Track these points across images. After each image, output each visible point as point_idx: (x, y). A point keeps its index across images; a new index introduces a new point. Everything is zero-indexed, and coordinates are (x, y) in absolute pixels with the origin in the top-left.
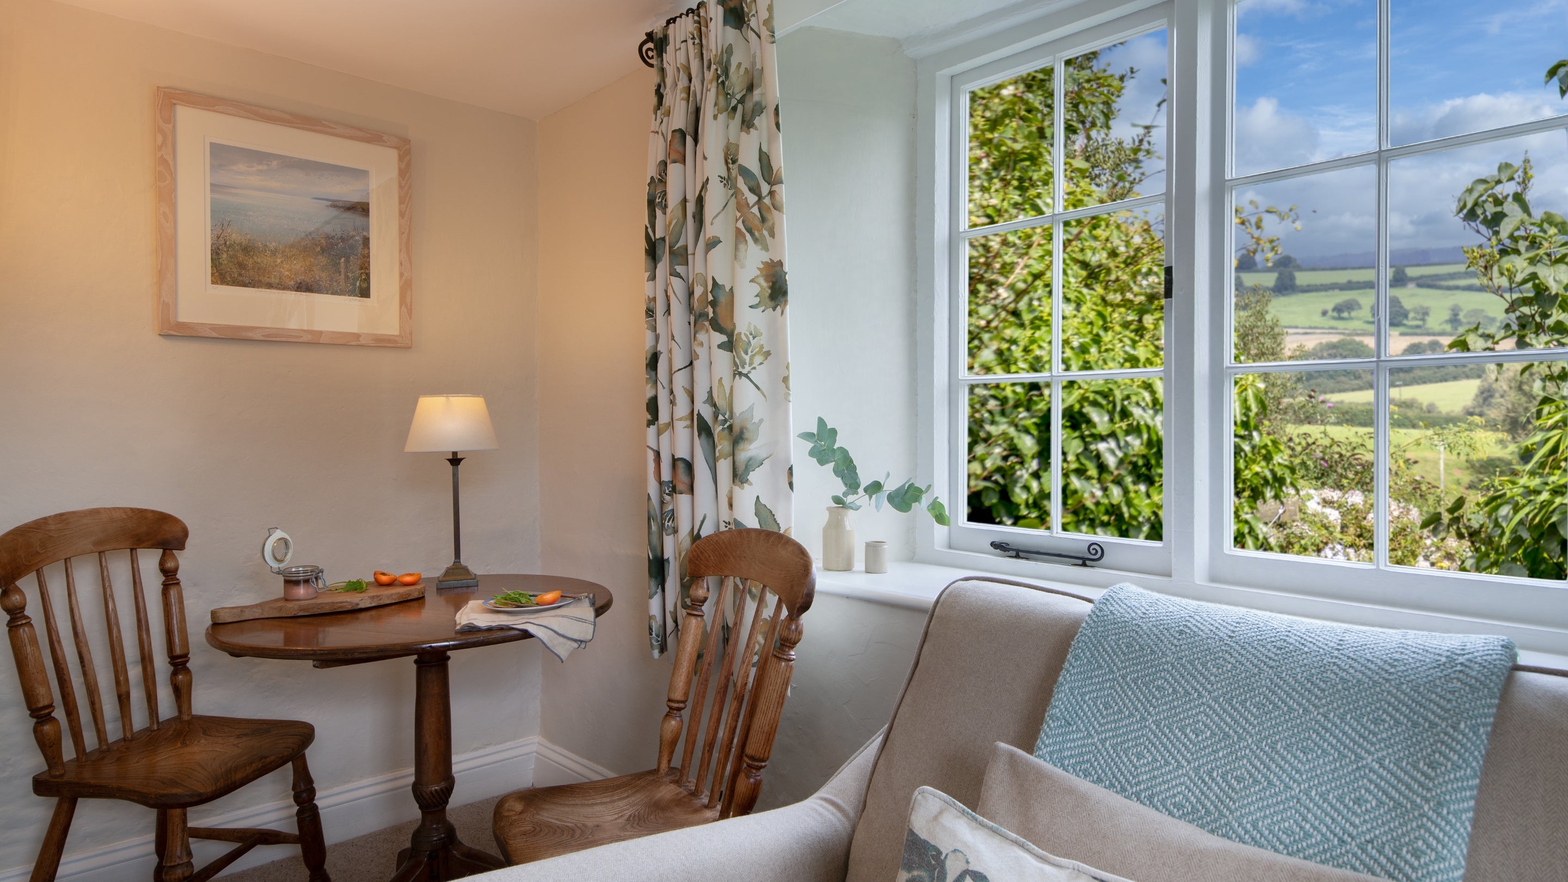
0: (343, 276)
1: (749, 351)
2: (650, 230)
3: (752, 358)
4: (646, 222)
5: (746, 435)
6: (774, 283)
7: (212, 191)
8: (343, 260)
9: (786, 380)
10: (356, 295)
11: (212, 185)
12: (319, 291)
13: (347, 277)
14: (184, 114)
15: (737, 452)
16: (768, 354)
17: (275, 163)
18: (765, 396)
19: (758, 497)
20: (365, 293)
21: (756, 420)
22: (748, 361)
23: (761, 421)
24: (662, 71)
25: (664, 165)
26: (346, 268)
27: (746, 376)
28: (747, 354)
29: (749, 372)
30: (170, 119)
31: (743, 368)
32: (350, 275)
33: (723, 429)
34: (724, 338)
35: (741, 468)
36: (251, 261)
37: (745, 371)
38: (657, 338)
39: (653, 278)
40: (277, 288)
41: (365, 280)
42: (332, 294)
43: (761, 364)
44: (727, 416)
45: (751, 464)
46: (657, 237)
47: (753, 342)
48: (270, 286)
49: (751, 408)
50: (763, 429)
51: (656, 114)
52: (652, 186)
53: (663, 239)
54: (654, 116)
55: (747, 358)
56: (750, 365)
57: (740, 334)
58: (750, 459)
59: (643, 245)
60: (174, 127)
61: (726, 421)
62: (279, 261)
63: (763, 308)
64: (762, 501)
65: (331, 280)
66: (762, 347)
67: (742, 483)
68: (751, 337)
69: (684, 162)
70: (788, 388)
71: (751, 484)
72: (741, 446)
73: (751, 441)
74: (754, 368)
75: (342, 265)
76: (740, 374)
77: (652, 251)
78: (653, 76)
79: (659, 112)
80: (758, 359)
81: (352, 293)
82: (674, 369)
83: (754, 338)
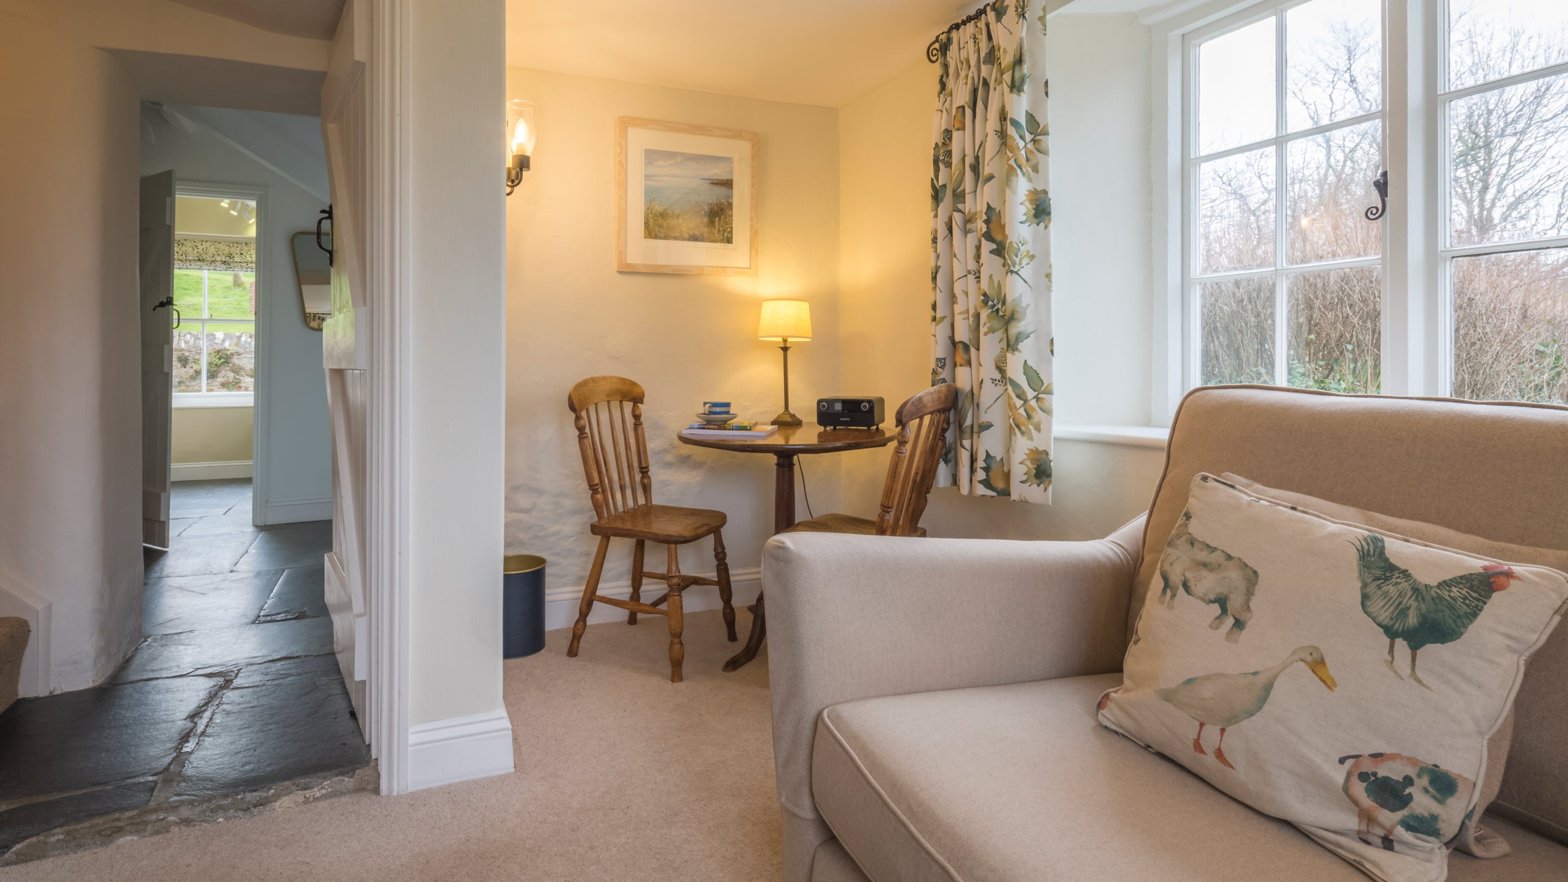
0: (717, 230)
1: (1019, 255)
2: (935, 181)
3: (1020, 261)
4: (932, 175)
5: (1016, 316)
6: (1037, 206)
7: (645, 179)
8: (717, 219)
9: (1048, 276)
10: (725, 242)
11: (645, 176)
12: (703, 240)
13: (719, 231)
14: (632, 132)
15: (1009, 329)
16: (1033, 257)
17: (679, 159)
18: (1031, 288)
19: (1026, 361)
20: (729, 241)
21: (1024, 305)
22: (1018, 263)
23: (1028, 305)
24: (946, 66)
25: (948, 134)
26: (719, 224)
27: (1016, 273)
28: (1017, 257)
29: (1019, 270)
30: (624, 136)
31: (1014, 267)
32: (721, 229)
33: (992, 312)
34: (994, 246)
35: (1012, 341)
36: (665, 223)
37: (1015, 270)
38: (938, 257)
39: (936, 216)
40: (679, 240)
41: (730, 232)
42: (711, 242)
43: (1028, 264)
44: (995, 302)
45: (1020, 338)
46: (940, 184)
47: (1022, 248)
48: (675, 238)
49: (1021, 296)
50: (1029, 312)
51: (939, 97)
52: (937, 149)
53: (944, 186)
54: (938, 99)
55: (1017, 260)
56: (1020, 265)
57: (1011, 243)
58: (1019, 334)
59: (929, 191)
60: (626, 141)
61: (994, 306)
62: (680, 222)
63: (1029, 224)
64: (1029, 363)
65: (710, 233)
66: (1028, 252)
67: (1013, 351)
68: (1020, 245)
69: (964, 129)
70: (1050, 281)
71: (1020, 352)
72: (1012, 324)
73: (1020, 321)
74: (1023, 267)
75: (717, 222)
76: (1012, 272)
77: (937, 196)
78: (937, 69)
79: (941, 95)
80: (1025, 261)
81: (722, 241)
82: (955, 278)
83: (1022, 245)
